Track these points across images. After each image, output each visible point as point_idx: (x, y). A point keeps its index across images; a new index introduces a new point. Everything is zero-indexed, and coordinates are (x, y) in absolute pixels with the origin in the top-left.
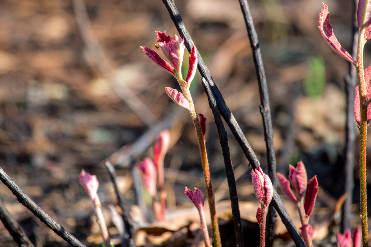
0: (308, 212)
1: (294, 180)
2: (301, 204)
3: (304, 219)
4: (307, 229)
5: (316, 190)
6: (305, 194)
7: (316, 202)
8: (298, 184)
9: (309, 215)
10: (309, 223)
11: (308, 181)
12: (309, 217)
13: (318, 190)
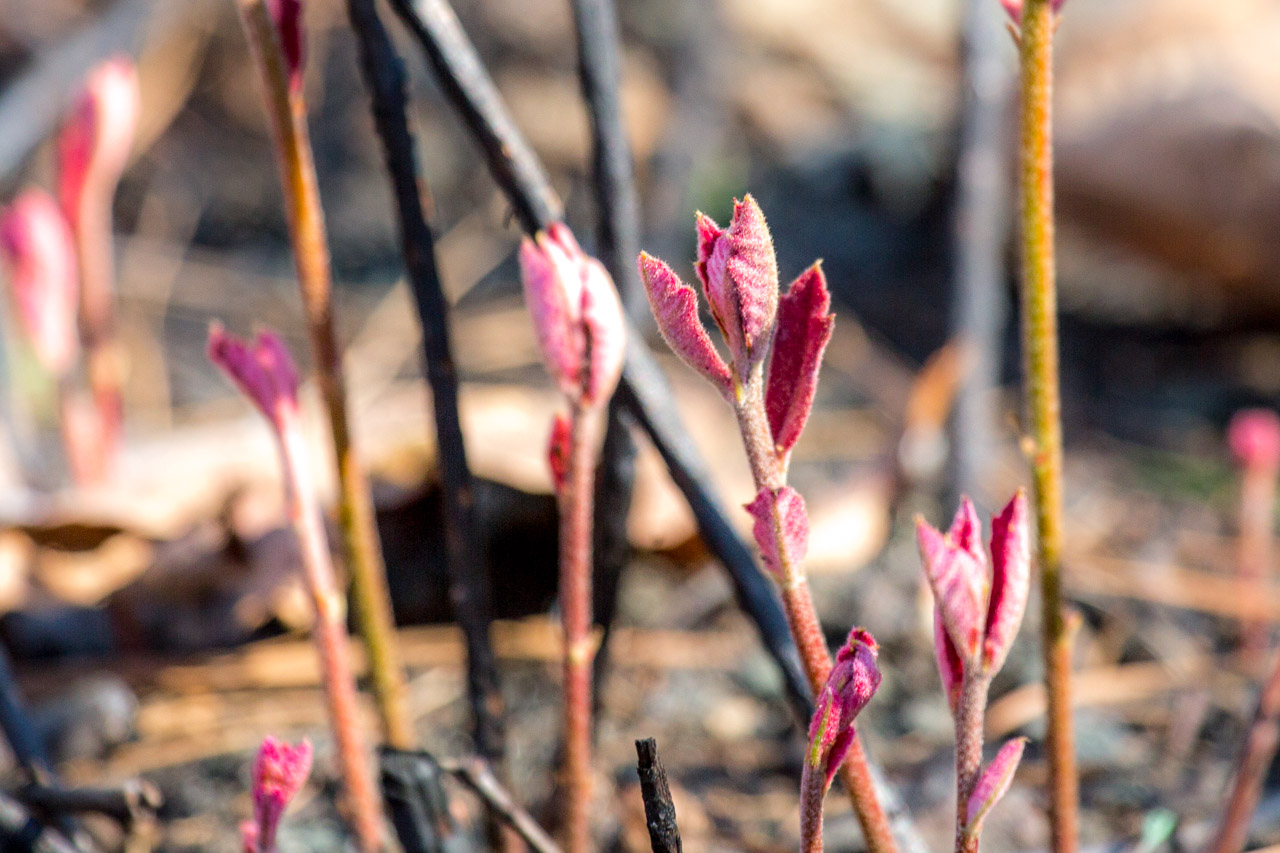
0: (784, 433)
1: (718, 282)
2: (753, 395)
3: (764, 464)
4: (782, 507)
5: (820, 327)
6: (767, 350)
7: (820, 383)
8: (737, 300)
9: (787, 445)
10: (791, 481)
11: (783, 287)
12: (789, 454)
13: (832, 327)
